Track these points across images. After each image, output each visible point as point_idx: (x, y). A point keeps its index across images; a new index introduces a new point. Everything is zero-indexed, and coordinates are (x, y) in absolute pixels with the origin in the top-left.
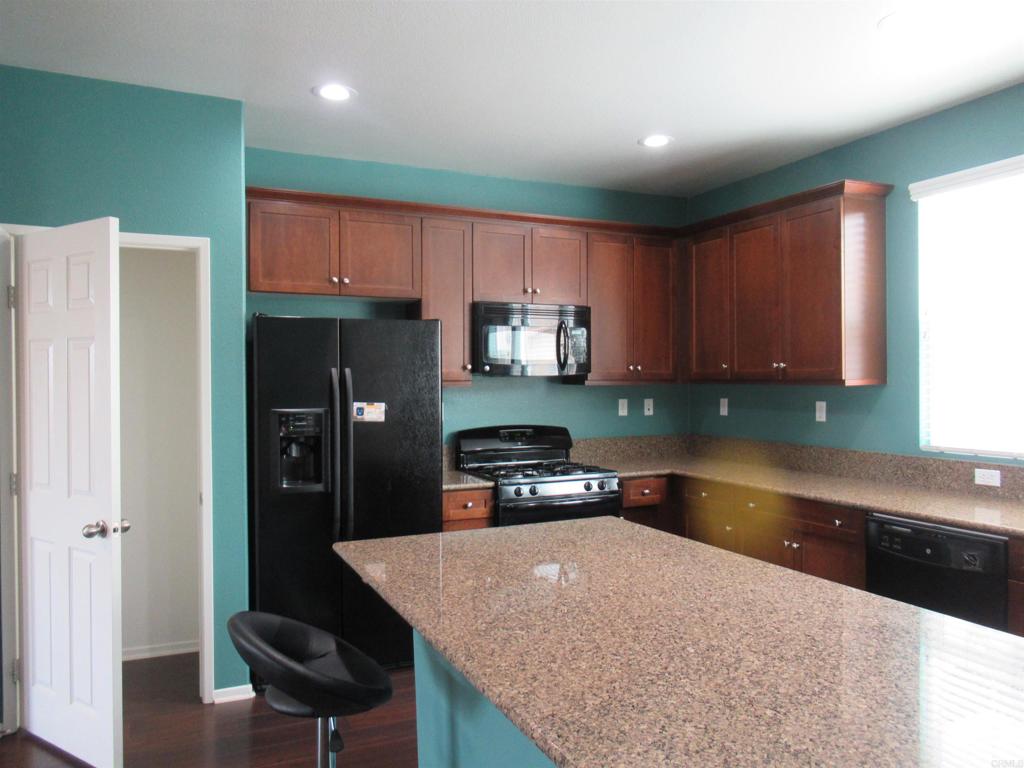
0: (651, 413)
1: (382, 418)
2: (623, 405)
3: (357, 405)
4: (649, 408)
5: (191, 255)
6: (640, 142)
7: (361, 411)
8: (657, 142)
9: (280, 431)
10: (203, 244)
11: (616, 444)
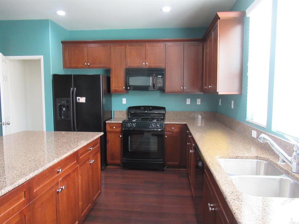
0: (200, 103)
1: (84, 102)
2: (188, 100)
3: (78, 98)
4: (199, 102)
5: (39, 60)
6: (161, 10)
7: (79, 99)
8: (167, 10)
9: (59, 104)
10: (41, 57)
11: (184, 113)
